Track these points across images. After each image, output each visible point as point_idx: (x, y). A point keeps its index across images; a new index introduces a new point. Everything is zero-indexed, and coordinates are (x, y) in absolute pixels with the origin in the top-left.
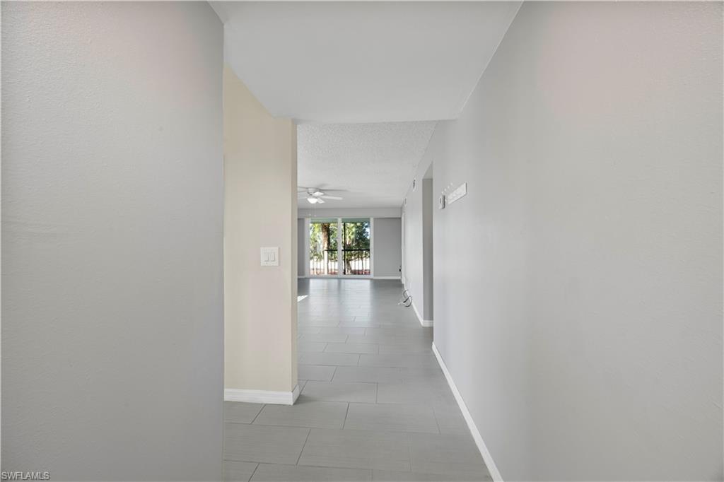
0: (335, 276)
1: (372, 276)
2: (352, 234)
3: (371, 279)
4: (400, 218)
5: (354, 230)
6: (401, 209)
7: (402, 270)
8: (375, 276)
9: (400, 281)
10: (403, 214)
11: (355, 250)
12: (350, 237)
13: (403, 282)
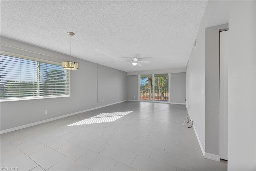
0: (152, 101)
1: (169, 102)
2: (164, 83)
3: (169, 104)
4: (186, 73)
5: (165, 81)
6: (186, 68)
7: (187, 100)
8: (171, 102)
9: (185, 106)
10: (187, 70)
11: (166, 89)
12: (163, 84)
13: (187, 106)
